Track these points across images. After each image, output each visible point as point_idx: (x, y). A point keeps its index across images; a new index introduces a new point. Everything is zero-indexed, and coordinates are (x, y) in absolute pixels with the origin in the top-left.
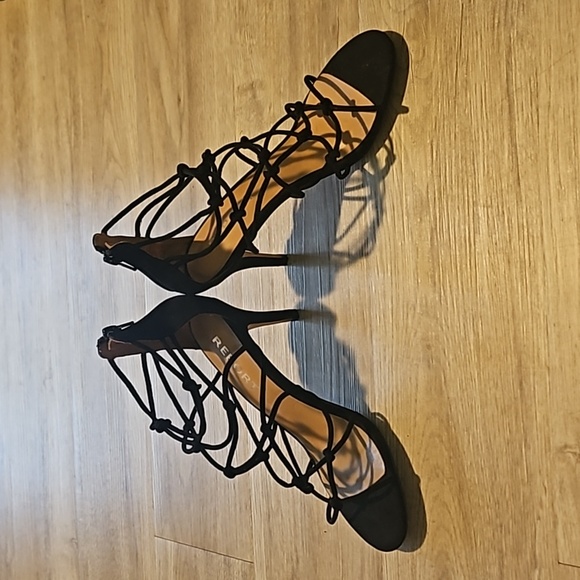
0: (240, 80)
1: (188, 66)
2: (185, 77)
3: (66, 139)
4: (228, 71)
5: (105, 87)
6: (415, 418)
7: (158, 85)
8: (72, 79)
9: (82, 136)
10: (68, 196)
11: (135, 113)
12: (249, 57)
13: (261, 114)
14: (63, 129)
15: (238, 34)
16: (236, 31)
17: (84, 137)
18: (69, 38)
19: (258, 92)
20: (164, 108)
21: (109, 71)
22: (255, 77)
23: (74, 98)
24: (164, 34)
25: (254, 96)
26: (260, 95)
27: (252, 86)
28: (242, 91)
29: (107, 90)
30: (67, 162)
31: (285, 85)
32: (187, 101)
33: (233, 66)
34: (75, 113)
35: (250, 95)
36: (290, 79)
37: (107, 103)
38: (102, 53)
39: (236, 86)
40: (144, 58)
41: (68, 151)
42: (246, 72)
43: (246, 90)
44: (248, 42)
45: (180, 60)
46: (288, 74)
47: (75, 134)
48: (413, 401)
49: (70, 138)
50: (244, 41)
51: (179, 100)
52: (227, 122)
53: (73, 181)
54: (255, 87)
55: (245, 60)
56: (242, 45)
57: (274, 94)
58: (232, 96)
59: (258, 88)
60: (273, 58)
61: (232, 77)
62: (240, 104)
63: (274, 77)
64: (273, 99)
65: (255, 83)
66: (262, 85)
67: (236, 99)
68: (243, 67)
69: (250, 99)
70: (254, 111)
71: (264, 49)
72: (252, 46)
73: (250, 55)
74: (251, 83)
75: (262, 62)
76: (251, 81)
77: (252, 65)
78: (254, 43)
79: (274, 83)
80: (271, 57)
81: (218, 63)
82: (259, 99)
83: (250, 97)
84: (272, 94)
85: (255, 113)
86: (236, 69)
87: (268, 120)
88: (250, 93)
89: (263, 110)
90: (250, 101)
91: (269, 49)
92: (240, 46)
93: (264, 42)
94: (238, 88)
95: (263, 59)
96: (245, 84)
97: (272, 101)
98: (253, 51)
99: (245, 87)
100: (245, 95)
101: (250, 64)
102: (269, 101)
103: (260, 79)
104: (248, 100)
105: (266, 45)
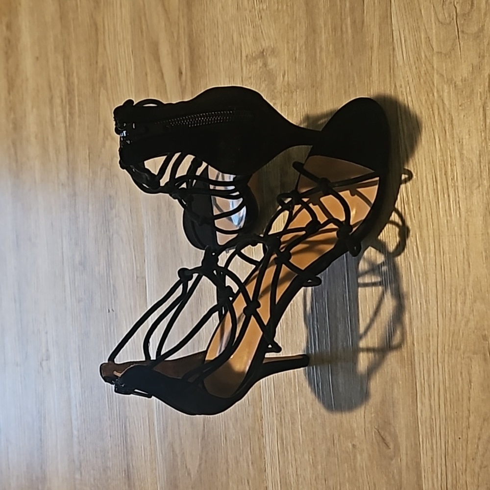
0: (249, 47)
1: (190, 36)
2: (187, 49)
3: (61, 118)
4: (235, 39)
5: (100, 64)
6: (468, 418)
7: (157, 58)
8: (66, 58)
9: (77, 115)
10: (63, 176)
11: (133, 89)
12: (259, 22)
13: (274, 84)
14: (58, 109)
17: (79, 116)
18: (63, 17)
19: (269, 61)
20: (164, 81)
21: (105, 47)
22: (265, 44)
23: (68, 77)
24: (163, 5)
25: (265, 64)
26: (272, 62)
27: (262, 55)
28: (251, 59)
29: (103, 67)
30: (62, 142)
31: (300, 52)
32: (189, 74)
33: (240, 34)
34: (70, 91)
35: (260, 63)
36: (306, 43)
37: (102, 80)
38: (96, 29)
39: (244, 55)
40: (142, 32)
41: (63, 131)
42: (256, 39)
43: (255, 59)
44: (257, 8)
45: (181, 31)
46: (304, 38)
47: (70, 113)
48: (466, 400)
49: (65, 118)
50: (253, 7)
51: (181, 73)
53: (68, 161)
54: (266, 54)
55: (254, 27)
56: (250, 11)
57: (288, 61)
58: (240, 65)
59: (269, 55)
60: (286, 23)
61: (239, 45)
62: (249, 73)
63: (288, 42)
64: (288, 66)
65: (265, 50)
66: (274, 52)
67: (244, 68)
68: (251, 34)
69: (260, 68)
70: (265, 80)
71: (276, 13)
72: (262, 11)
73: (260, 21)
74: (262, 50)
75: (274, 27)
76: (262, 48)
77: (262, 32)
78: (265, 7)
79: (288, 49)
80: (284, 22)
81: (223, 31)
82: (271, 67)
83: (261, 65)
84: (286, 61)
85: (266, 82)
86: (244, 37)
87: (281, 89)
88: (260, 61)
89: (276, 79)
90: (261, 70)
91: (281, 13)
92: (248, 12)
93: (276, 5)
94: (247, 57)
95: (275, 24)
96: (255, 52)
97: (286, 69)
98: (263, 17)
99: (254, 55)
100: (255, 64)
101: (260, 31)
102: (282, 68)
103: (271, 45)
104: (258, 69)
105: (278, 9)
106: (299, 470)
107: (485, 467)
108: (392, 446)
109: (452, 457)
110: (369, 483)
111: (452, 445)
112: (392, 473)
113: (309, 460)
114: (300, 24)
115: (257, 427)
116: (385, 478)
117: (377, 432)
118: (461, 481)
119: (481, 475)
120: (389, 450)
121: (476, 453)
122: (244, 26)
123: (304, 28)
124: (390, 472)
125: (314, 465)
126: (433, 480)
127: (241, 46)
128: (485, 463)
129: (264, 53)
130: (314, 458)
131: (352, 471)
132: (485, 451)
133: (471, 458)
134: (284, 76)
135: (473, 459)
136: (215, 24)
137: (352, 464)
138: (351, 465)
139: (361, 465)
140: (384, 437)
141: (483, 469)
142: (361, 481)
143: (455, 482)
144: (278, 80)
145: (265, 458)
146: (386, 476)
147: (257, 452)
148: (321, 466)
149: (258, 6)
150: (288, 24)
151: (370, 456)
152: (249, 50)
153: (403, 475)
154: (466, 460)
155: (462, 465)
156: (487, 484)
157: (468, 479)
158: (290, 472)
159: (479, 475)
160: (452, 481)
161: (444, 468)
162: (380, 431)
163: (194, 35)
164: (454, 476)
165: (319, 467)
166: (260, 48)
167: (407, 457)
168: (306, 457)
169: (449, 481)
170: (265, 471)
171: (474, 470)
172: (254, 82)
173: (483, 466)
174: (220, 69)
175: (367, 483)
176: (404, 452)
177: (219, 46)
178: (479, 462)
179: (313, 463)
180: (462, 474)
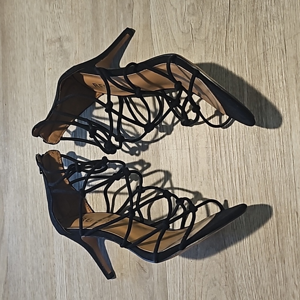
4: (39, 29)
13: (68, 58)
15: (47, 6)
16: (46, 3)
19: (65, 44)
22: (62, 34)
25: (61, 46)
26: (67, 45)
27: (59, 40)
28: (51, 42)
33: (43, 26)
35: (57, 45)
39: (45, 39)
42: (55, 30)
43: (54, 42)
44: (56, 11)
50: (53, 11)
52: (37, 62)
54: (63, 40)
55: (53, 23)
56: (51, 13)
57: (79, 45)
58: (42, 45)
59: (65, 40)
60: (78, 22)
61: (42, 33)
62: (49, 50)
63: (79, 34)
64: (79, 48)
65: (62, 37)
66: (68, 39)
67: (45, 47)
68: (51, 27)
69: (58, 48)
70: (61, 55)
71: (71, 16)
72: (60, 14)
73: (59, 20)
74: (59, 37)
75: (69, 24)
76: (59, 36)
77: (60, 26)
78: (62, 12)
79: (79, 38)
80: (76, 22)
81: (29, 23)
82: (66, 48)
83: (58, 46)
84: (77, 45)
85: (62, 57)
86: (46, 28)
87: (74, 61)
88: (58, 43)
89: (70, 55)
90: (59, 49)
91: (74, 16)
92: (49, 14)
93: (71, 11)
94: (47, 40)
95: (69, 22)
96: (53, 38)
97: (77, 49)
98: (60, 17)
99: (53, 39)
100: (54, 45)
101: (58, 25)
102: (74, 48)
103: (66, 35)
104: (56, 48)
105: (72, 14)
106: (81, 294)
107: (206, 276)
108: (148, 271)
109: (187, 273)
110: (132, 295)
111: (187, 265)
112: (148, 287)
113: (89, 287)
114: (88, 24)
115: (50, 271)
116: (143, 290)
117: (138, 264)
118: (192, 285)
119: (204, 280)
120: (146, 273)
121: (201, 269)
122: (46, 21)
123: (91, 27)
124: (147, 287)
125: (93, 290)
126: (174, 287)
127: (43, 33)
128: (207, 273)
129: (61, 39)
130: (93, 285)
131: (120, 290)
132: (207, 267)
133: (198, 272)
134: (75, 54)
135: (199, 272)
136: (23, 18)
137: (121, 285)
138: (119, 286)
139: (127, 285)
140: (143, 266)
141: (205, 277)
142: (126, 294)
143: (188, 287)
144: (71, 56)
145: (55, 290)
146: (143, 289)
147: (50, 287)
148: (98, 289)
149: (57, 11)
150: (79, 23)
151: (133, 278)
152: (49, 36)
153: (155, 287)
154: (195, 273)
155: (193, 277)
156: (207, 285)
157: (196, 284)
158: (75, 296)
159: (203, 280)
160: (186, 286)
161: (181, 279)
162: (140, 263)
163: (6, 23)
164: (188, 283)
165: (97, 290)
166: (58, 36)
167: (158, 276)
168: (87, 285)
169: (185, 286)
170: (56, 298)
171: (200, 278)
172: (53, 56)
173: (206, 275)
174: (26, 47)
175: (130, 295)
176: (156, 273)
177: (26, 32)
178: (203, 273)
179: (92, 288)
180: (193, 281)
